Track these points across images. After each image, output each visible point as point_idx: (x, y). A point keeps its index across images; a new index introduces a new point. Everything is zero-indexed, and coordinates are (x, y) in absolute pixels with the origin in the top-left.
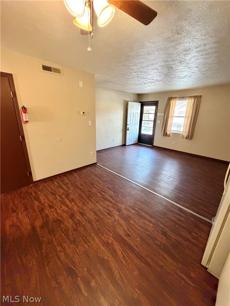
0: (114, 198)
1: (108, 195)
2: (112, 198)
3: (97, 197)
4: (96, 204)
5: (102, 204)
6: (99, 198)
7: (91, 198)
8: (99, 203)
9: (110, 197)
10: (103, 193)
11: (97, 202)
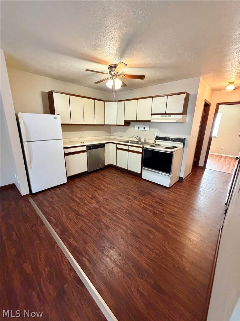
0: (101, 213)
1: (108, 215)
2: (104, 212)
3: (121, 213)
4: (120, 206)
5: (113, 206)
6: (118, 212)
7: (127, 212)
8: (117, 207)
9: (105, 213)
10: (114, 218)
11: (119, 208)
